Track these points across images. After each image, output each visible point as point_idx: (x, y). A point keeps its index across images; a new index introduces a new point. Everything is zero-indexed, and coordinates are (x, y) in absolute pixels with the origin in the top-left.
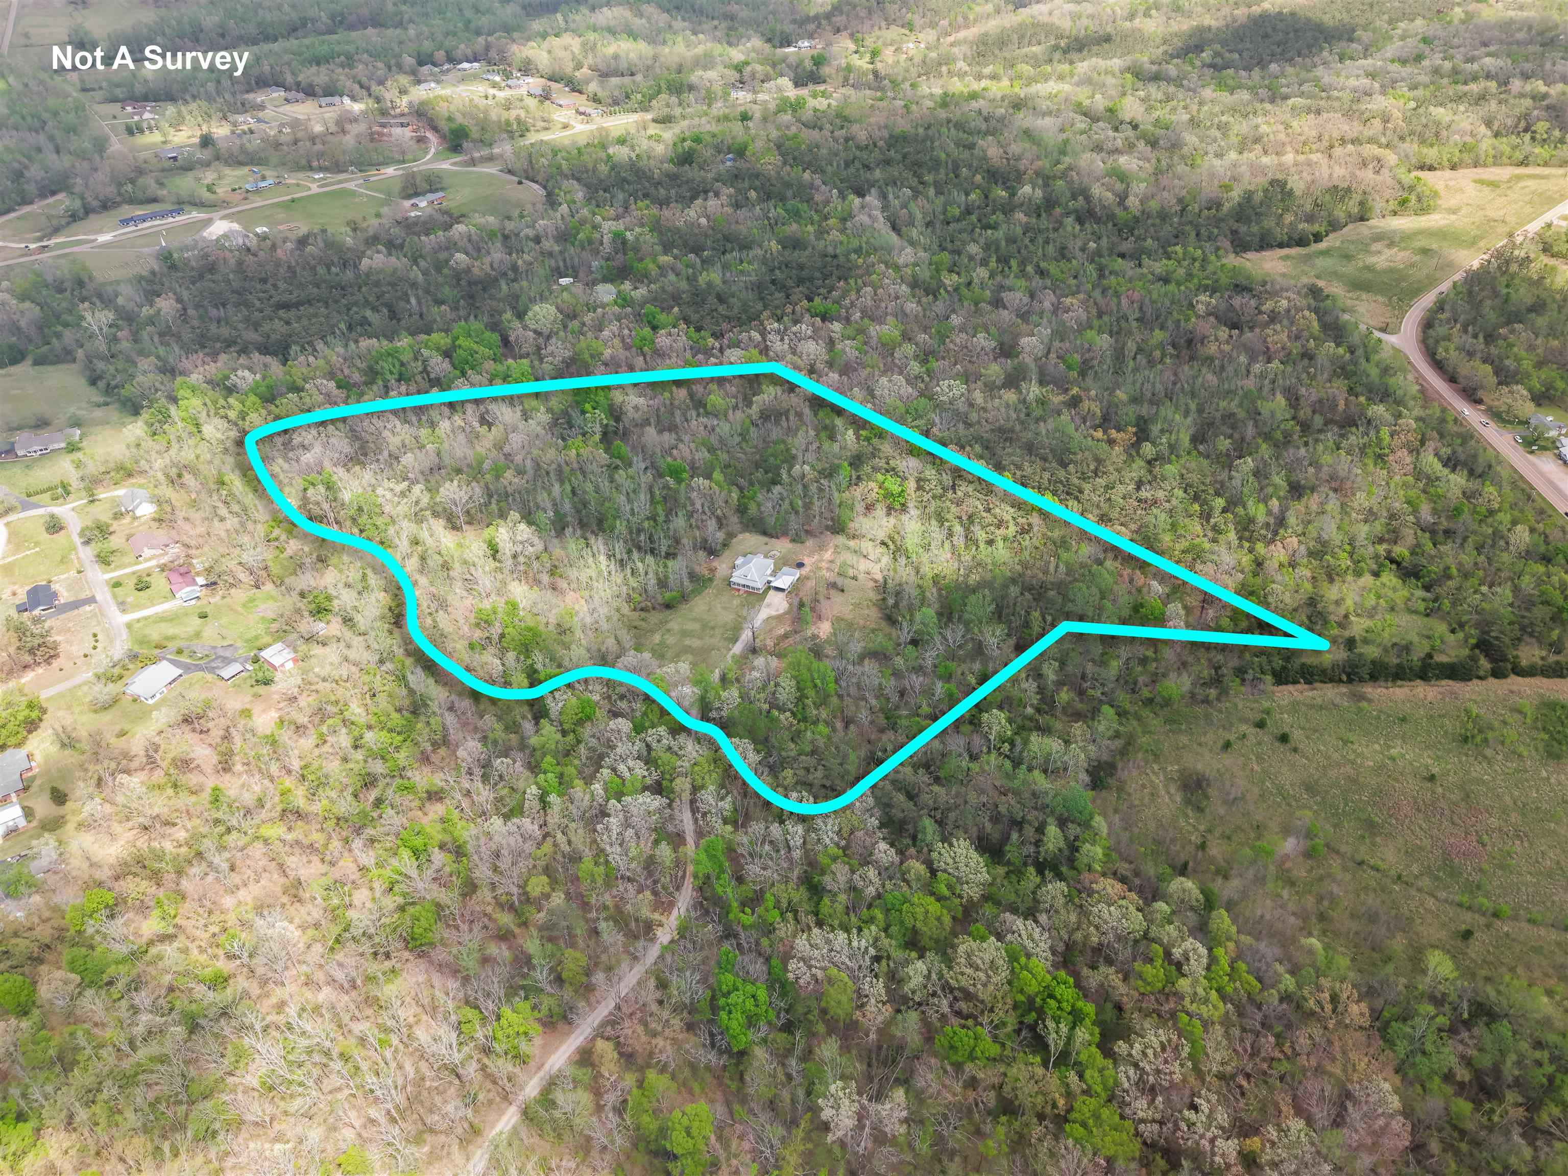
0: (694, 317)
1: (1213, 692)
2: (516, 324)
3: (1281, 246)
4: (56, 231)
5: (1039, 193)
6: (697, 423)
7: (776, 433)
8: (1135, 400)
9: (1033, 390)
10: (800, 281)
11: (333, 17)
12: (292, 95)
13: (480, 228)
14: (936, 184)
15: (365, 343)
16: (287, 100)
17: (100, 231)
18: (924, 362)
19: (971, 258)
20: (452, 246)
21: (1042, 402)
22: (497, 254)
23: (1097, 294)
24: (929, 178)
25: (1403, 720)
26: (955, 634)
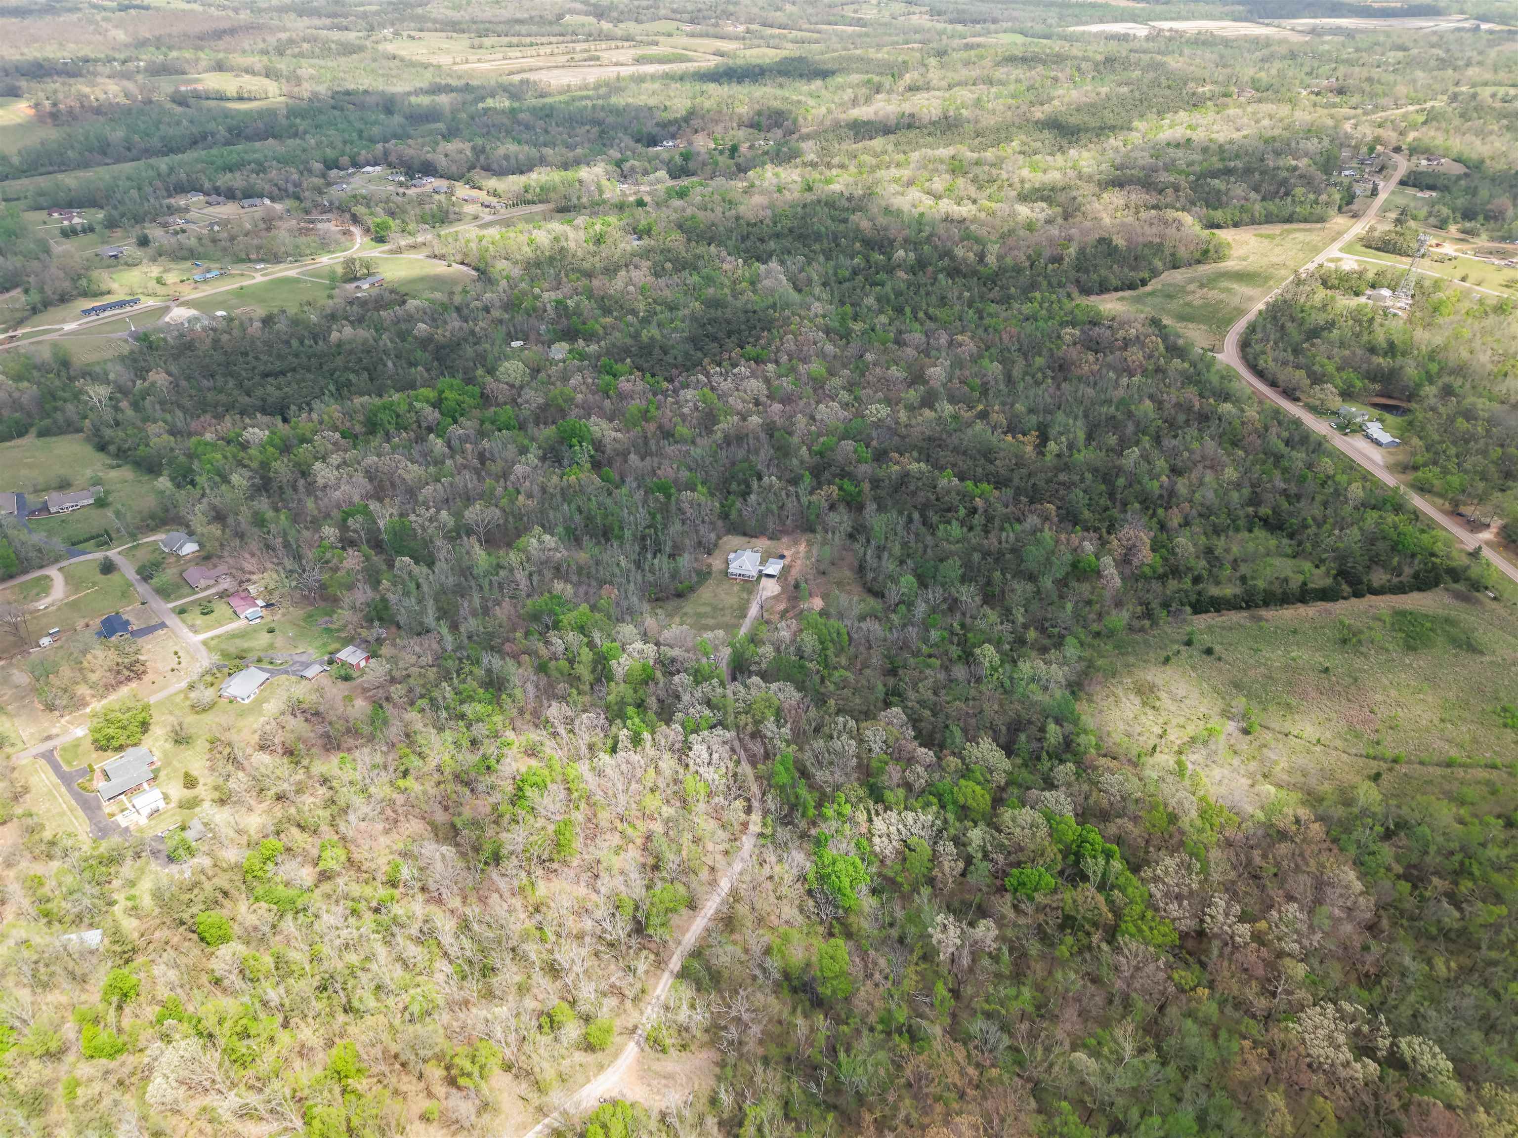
0: (646, 365)
1: (1147, 623)
2: (489, 379)
3: (1116, 290)
4: (20, 323)
5: (912, 255)
6: (670, 449)
7: (741, 454)
8: (1031, 411)
9: (947, 409)
10: (729, 334)
11: (230, 130)
12: (214, 198)
13: (432, 302)
14: (823, 251)
15: (358, 401)
16: (209, 204)
17: (64, 321)
18: (850, 391)
19: (869, 309)
20: (410, 318)
21: (955, 417)
22: (455, 323)
23: (980, 331)
24: (816, 247)
25: (1295, 632)
26: (935, 594)
